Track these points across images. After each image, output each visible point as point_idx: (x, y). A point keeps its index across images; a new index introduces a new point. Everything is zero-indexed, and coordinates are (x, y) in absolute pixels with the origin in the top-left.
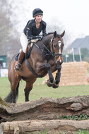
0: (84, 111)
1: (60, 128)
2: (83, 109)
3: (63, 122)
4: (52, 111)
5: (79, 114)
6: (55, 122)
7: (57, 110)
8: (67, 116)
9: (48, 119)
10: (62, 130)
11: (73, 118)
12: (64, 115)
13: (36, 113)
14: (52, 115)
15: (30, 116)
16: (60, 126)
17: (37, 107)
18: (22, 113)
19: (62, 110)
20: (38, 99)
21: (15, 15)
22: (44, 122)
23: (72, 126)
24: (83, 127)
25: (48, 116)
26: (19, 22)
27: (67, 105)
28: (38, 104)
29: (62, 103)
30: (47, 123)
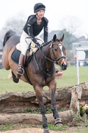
0: (49, 105)
2: (47, 103)
3: (28, 115)
6: (19, 116)
7: (22, 103)
9: (13, 113)
10: (27, 123)
11: (37, 111)
12: (29, 108)
13: (1, 107)
14: (17, 109)
16: (24, 120)
19: (27, 104)
20: (4, 93)
22: (9, 116)
23: (36, 120)
25: (13, 109)
28: (3, 98)
30: (12, 116)
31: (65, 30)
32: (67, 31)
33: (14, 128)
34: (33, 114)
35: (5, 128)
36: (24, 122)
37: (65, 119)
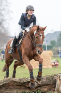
4: (15, 88)
5: (35, 90)
8: (26, 92)
17: (3, 85)
21: (3, 15)
26: (5, 20)
27: (26, 84)
29: (22, 82)
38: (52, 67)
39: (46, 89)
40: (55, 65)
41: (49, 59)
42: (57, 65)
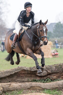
0: (49, 76)
1: (32, 88)
2: (48, 75)
3: (34, 84)
4: (26, 77)
5: (45, 78)
6: (28, 84)
7: (29, 75)
8: (37, 80)
9: (23, 82)
10: (33, 89)
11: (40, 81)
12: (34, 79)
13: (15, 78)
14: (26, 79)
15: (10, 80)
18: (5, 78)
19: (33, 76)
20: (16, 67)
22: (20, 84)
23: (40, 87)
24: (48, 88)
25: (23, 79)
26: (3, 13)
28: (16, 72)
30: (23, 84)
31: (60, 22)
32: (61, 23)
33: (24, 93)
34: (37, 83)
35: (18, 93)
36: (31, 89)
37: (61, 86)
38: (52, 57)
39: (55, 77)
40: (55, 55)
41: (49, 49)
42: (57, 55)
